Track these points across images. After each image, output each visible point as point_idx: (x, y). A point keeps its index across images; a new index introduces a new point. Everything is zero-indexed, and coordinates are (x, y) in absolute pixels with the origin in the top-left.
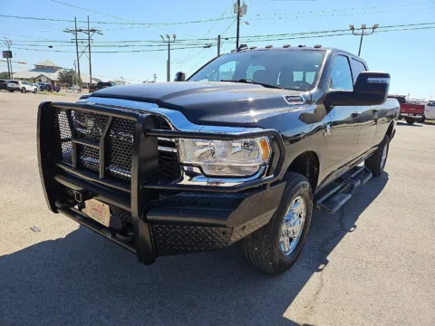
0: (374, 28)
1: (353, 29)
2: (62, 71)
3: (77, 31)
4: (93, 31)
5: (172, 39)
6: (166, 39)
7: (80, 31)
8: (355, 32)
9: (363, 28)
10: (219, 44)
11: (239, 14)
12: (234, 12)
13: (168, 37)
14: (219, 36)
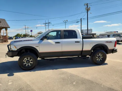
4: (49, 23)
7: (47, 23)
10: (81, 21)
11: (87, 10)
12: (86, 10)
13: (65, 21)
14: (81, 18)
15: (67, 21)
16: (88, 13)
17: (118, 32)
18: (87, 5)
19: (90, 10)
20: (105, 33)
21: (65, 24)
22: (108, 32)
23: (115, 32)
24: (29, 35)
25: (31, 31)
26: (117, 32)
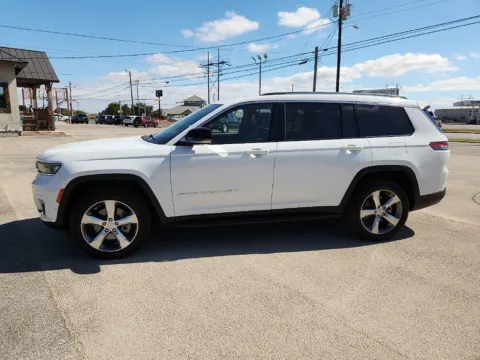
3: (209, 65)
4: (223, 63)
5: (263, 59)
6: (258, 61)
7: (212, 64)
10: (316, 58)
11: (340, 17)
12: (335, 16)
13: (260, 58)
14: (317, 48)
15: (266, 57)
19: (349, 14)
20: (452, 107)
21: (258, 70)
24: (151, 108)
25: (159, 94)
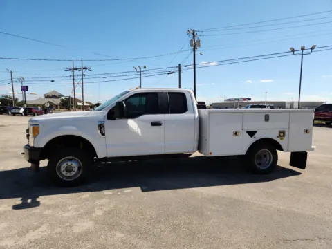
0: (313, 48)
1: (293, 50)
2: (63, 98)
3: (74, 69)
4: (86, 68)
7: (76, 69)
8: (295, 53)
9: (303, 49)
10: (180, 71)
11: (194, 47)
12: (191, 46)
13: (140, 68)
14: (180, 65)
15: (145, 68)
16: (196, 53)
17: (252, 101)
18: (193, 34)
19: (199, 46)
20: (223, 102)
22: (230, 100)
23: (245, 99)
25: (25, 89)
26: (250, 99)
